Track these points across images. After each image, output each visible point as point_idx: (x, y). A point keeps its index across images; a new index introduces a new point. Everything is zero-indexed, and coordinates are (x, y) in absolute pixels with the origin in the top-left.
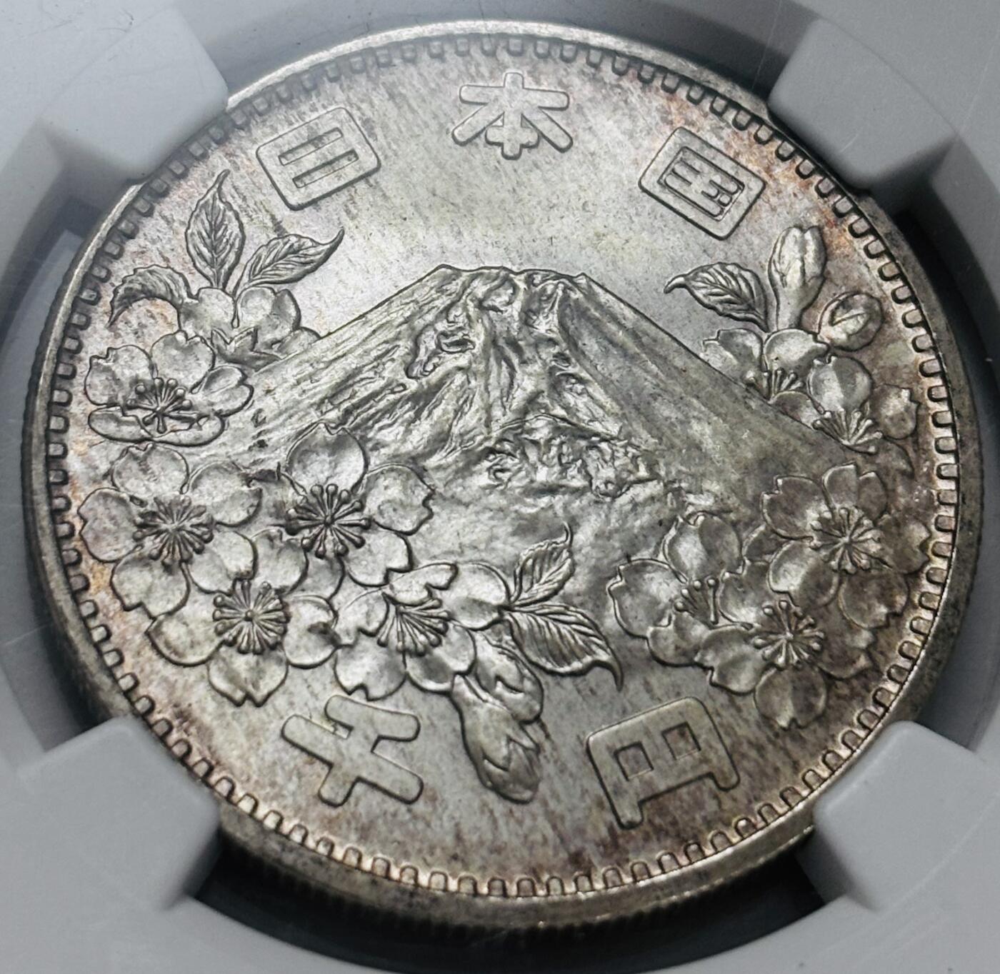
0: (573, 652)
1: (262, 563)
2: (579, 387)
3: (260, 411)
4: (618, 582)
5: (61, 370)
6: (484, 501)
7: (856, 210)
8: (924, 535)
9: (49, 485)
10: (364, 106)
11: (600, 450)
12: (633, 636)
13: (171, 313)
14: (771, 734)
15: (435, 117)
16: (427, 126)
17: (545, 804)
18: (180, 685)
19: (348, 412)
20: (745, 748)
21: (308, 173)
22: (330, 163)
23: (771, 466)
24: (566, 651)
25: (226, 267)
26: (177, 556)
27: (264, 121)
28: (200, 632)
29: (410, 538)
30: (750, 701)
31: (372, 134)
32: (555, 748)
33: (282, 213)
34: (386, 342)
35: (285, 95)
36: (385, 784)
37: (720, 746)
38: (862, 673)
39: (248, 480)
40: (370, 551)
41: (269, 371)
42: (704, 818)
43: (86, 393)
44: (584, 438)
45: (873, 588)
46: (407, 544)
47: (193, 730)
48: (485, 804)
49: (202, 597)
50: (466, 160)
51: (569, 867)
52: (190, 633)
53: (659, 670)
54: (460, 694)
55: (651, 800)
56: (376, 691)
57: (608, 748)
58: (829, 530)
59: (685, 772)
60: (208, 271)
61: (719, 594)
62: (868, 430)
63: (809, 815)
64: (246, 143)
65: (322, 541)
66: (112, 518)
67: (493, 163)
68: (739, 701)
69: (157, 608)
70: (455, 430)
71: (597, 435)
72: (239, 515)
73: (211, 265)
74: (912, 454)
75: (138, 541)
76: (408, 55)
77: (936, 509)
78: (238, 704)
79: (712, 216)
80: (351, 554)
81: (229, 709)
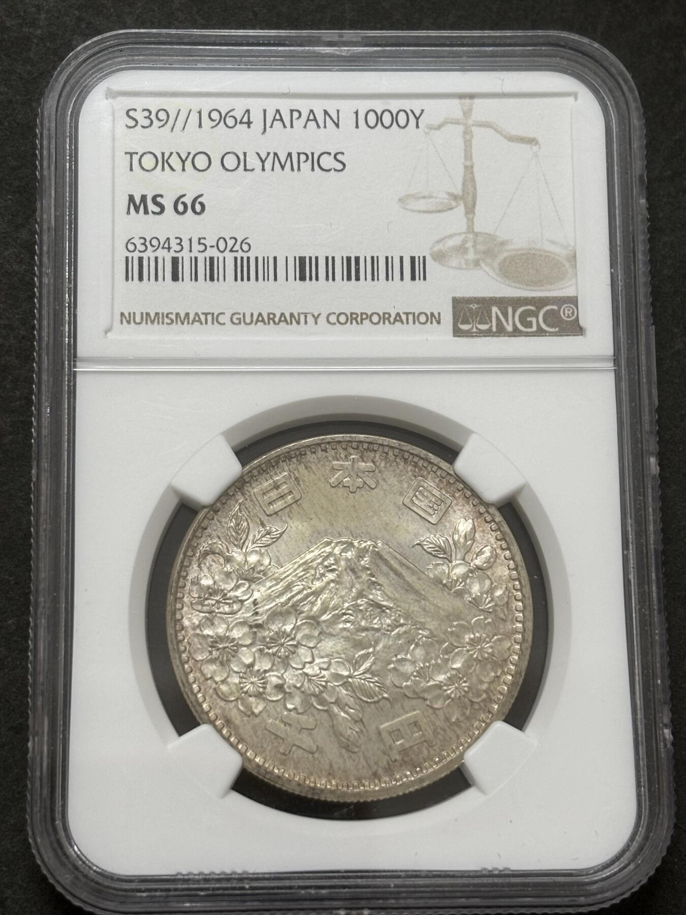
0: (375, 693)
1: (257, 661)
2: (378, 587)
3: (256, 600)
4: (392, 666)
5: (180, 584)
6: (341, 635)
7: (488, 512)
8: (509, 645)
9: (176, 632)
10: (296, 472)
11: (386, 613)
12: (398, 687)
13: (222, 560)
14: (448, 724)
15: (323, 476)
16: (320, 479)
17: (364, 753)
18: (227, 709)
19: (289, 599)
20: (439, 730)
21: (274, 501)
22: (282, 496)
23: (452, 618)
24: (372, 693)
25: (242, 541)
26: (225, 658)
27: (256, 480)
28: (234, 688)
29: (313, 650)
30: (441, 711)
31: (299, 484)
32: (367, 731)
33: (265, 519)
34: (304, 570)
35: (265, 469)
36: (303, 746)
37: (429, 730)
38: (484, 700)
39: (251, 627)
40: (298, 656)
41: (259, 583)
42: (423, 758)
43: (189, 593)
44: (380, 608)
45: (489, 666)
46: (312, 652)
47: (232, 726)
48: (341, 753)
49: (234, 675)
50: (336, 494)
51: (373, 777)
52: (230, 688)
53: (407, 700)
54: (333, 711)
55: (404, 751)
56: (300, 711)
57: (388, 731)
58: (473, 642)
59: (416, 740)
60: (236, 543)
61: (430, 670)
62: (489, 602)
63: (461, 756)
64: (250, 489)
65: (280, 652)
66: (200, 644)
67: (346, 494)
68: (437, 712)
69: (218, 679)
70: (331, 606)
71: (384, 606)
72: (248, 642)
73: (236, 540)
74: (506, 612)
75: (211, 653)
76: (313, 450)
77: (514, 634)
78: (249, 716)
79: (431, 515)
80: (291, 656)
81: (246, 719)
